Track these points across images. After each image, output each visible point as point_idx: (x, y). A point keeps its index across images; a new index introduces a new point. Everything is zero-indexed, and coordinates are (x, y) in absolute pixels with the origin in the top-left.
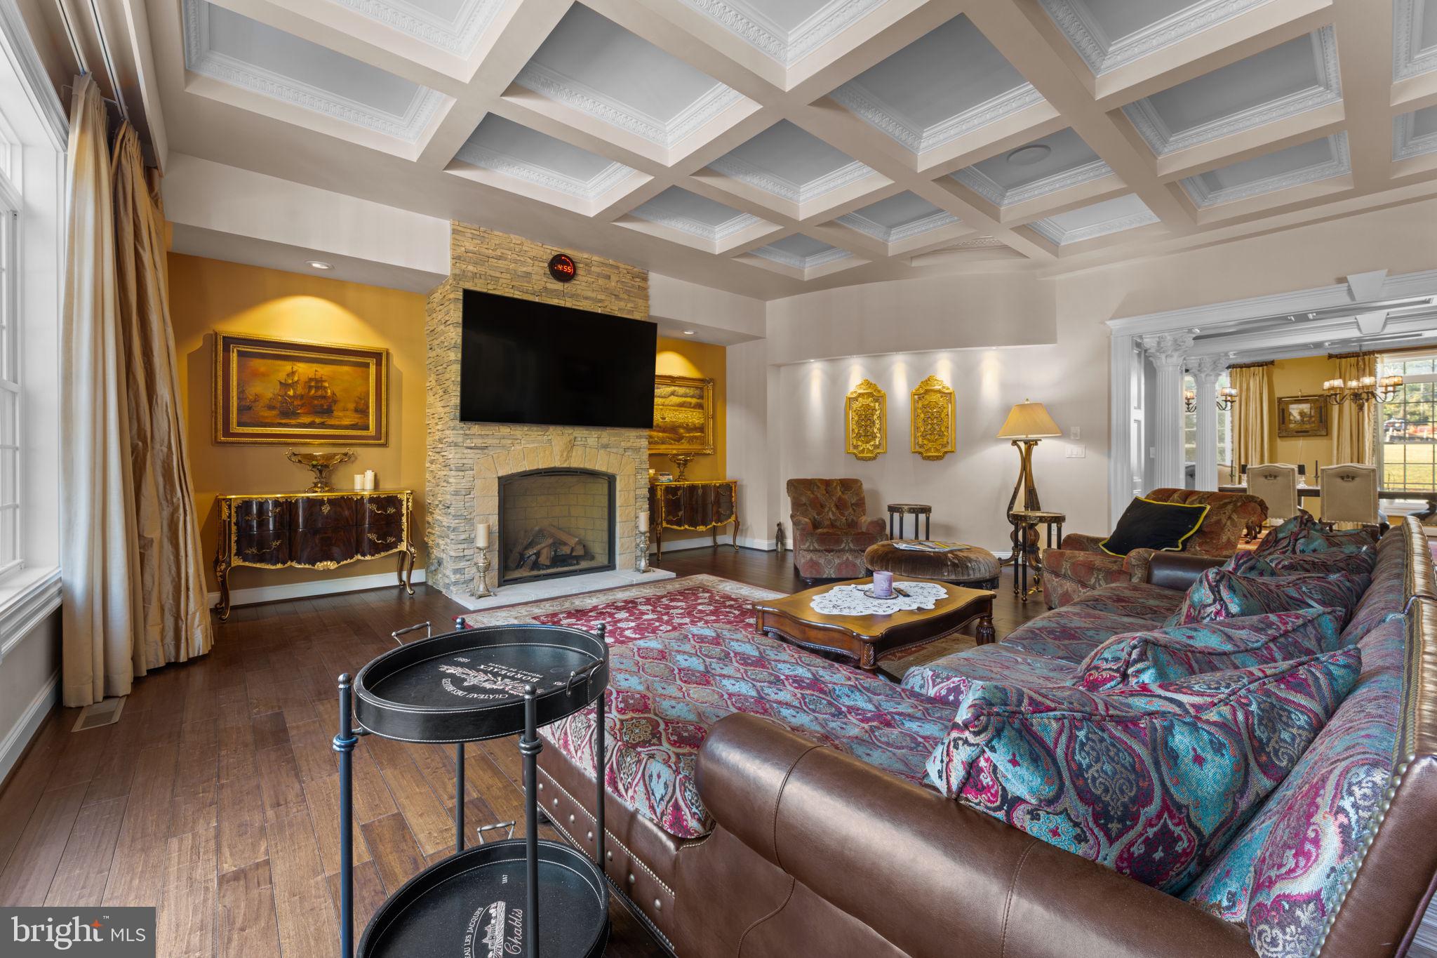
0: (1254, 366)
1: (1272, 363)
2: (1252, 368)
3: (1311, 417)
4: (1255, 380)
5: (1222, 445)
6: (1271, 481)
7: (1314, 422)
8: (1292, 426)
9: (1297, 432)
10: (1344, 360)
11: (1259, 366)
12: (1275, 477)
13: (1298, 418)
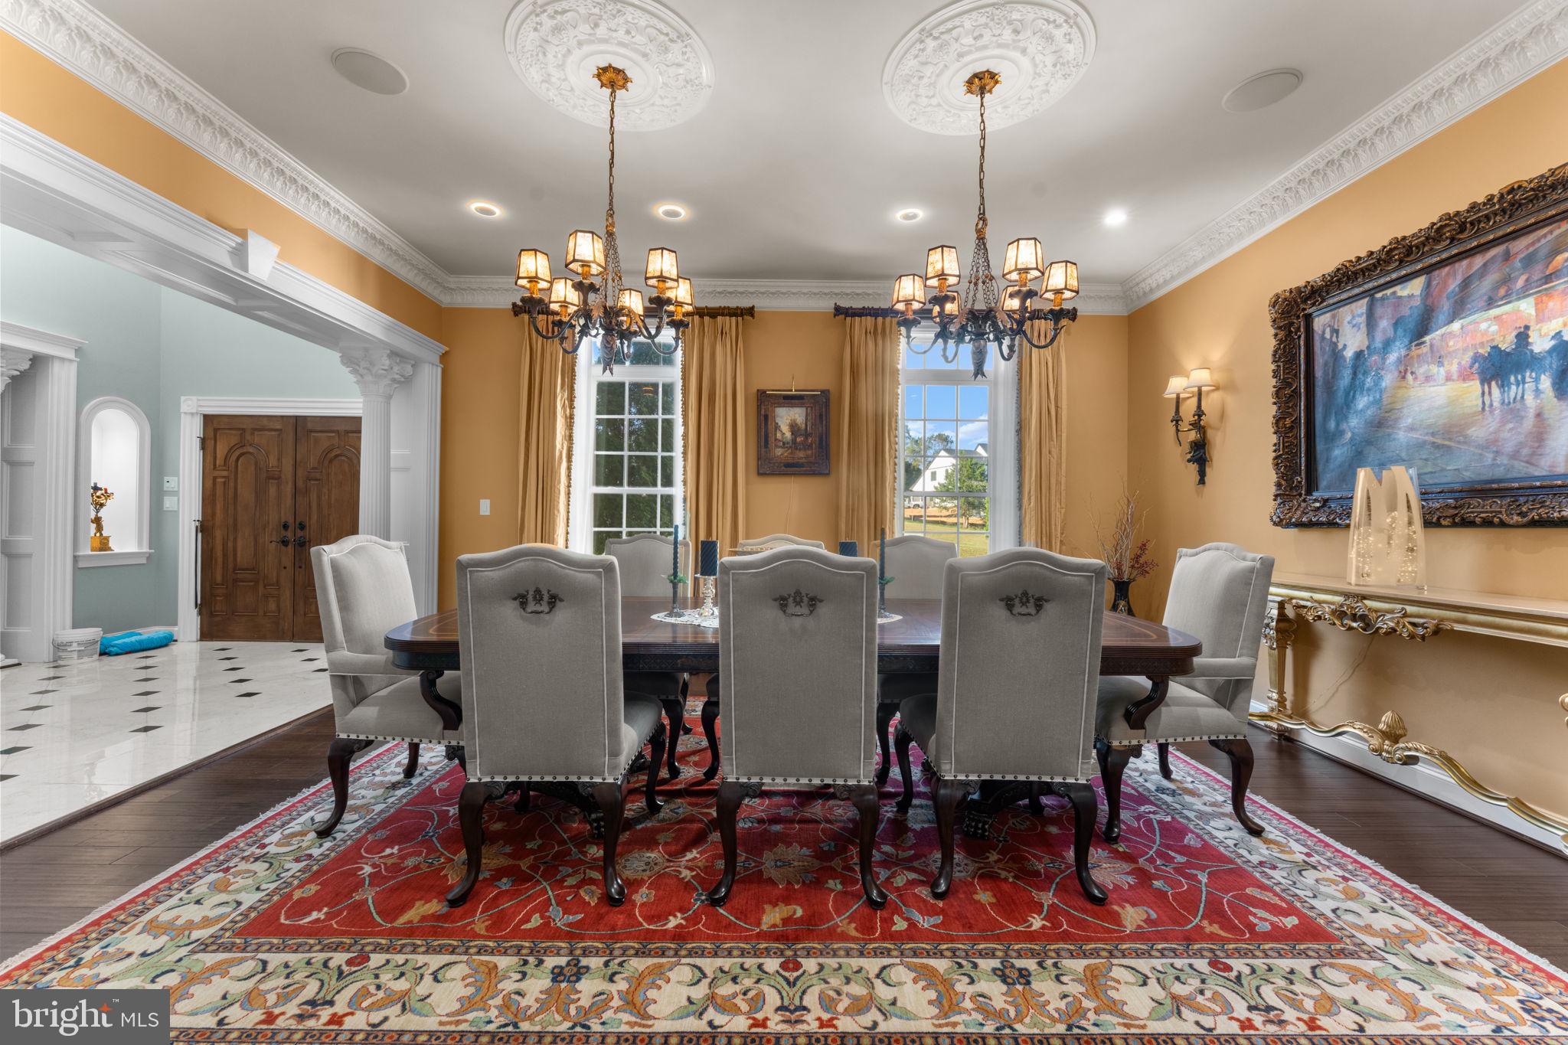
0: (723, 315)
1: (750, 311)
2: (719, 318)
3: (807, 435)
4: (724, 346)
5: (667, 491)
6: (797, 622)
7: (810, 446)
8: (779, 452)
9: (788, 465)
10: (857, 319)
11: (731, 315)
12: (813, 602)
13: (788, 435)
